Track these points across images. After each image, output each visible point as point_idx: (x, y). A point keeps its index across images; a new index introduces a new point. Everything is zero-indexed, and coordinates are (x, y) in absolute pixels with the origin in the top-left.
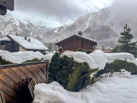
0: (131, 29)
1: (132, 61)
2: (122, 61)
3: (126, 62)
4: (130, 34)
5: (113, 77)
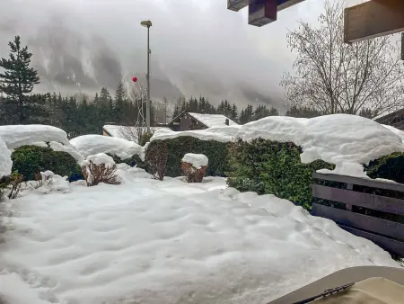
0: (31, 54)
1: (65, 148)
2: (37, 149)
3: (48, 150)
4: (29, 67)
5: (21, 196)
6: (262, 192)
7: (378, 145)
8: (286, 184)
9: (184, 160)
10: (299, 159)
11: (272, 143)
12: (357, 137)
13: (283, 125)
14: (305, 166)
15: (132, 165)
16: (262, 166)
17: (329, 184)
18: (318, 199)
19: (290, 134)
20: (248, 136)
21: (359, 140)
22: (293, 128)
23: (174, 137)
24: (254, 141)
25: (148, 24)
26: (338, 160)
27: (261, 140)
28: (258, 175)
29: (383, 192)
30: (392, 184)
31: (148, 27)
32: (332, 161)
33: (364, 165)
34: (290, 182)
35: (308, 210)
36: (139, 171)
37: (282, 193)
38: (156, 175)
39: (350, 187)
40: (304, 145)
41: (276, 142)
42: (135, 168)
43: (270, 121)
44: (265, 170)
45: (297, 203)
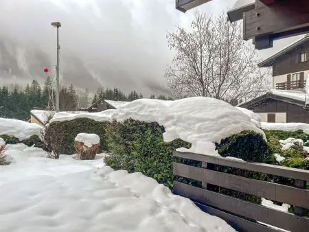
6: (132, 170)
7: (229, 124)
8: (152, 162)
9: (76, 139)
10: (162, 138)
11: (140, 124)
12: (211, 117)
13: (150, 107)
14: (167, 145)
15: (30, 145)
16: (133, 145)
17: (188, 162)
18: (179, 177)
19: (155, 114)
20: (121, 117)
21: (212, 120)
22: (157, 109)
23: (71, 119)
24: (126, 122)
25: (58, 25)
26: (193, 139)
27: (132, 121)
28: (129, 153)
29: (233, 171)
30: (241, 163)
31: (58, 27)
32: (188, 140)
33: (216, 144)
34: (155, 160)
35: (170, 188)
36: (37, 151)
37: (148, 171)
38: (52, 153)
39: (204, 165)
40: (165, 125)
41: (143, 123)
42: (32, 148)
43: (140, 103)
44: (135, 148)
45: (160, 182)
